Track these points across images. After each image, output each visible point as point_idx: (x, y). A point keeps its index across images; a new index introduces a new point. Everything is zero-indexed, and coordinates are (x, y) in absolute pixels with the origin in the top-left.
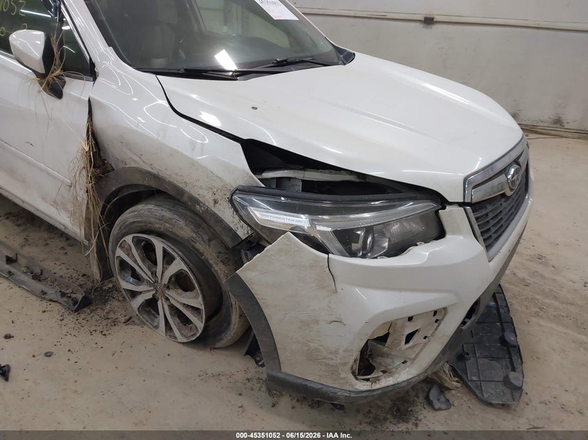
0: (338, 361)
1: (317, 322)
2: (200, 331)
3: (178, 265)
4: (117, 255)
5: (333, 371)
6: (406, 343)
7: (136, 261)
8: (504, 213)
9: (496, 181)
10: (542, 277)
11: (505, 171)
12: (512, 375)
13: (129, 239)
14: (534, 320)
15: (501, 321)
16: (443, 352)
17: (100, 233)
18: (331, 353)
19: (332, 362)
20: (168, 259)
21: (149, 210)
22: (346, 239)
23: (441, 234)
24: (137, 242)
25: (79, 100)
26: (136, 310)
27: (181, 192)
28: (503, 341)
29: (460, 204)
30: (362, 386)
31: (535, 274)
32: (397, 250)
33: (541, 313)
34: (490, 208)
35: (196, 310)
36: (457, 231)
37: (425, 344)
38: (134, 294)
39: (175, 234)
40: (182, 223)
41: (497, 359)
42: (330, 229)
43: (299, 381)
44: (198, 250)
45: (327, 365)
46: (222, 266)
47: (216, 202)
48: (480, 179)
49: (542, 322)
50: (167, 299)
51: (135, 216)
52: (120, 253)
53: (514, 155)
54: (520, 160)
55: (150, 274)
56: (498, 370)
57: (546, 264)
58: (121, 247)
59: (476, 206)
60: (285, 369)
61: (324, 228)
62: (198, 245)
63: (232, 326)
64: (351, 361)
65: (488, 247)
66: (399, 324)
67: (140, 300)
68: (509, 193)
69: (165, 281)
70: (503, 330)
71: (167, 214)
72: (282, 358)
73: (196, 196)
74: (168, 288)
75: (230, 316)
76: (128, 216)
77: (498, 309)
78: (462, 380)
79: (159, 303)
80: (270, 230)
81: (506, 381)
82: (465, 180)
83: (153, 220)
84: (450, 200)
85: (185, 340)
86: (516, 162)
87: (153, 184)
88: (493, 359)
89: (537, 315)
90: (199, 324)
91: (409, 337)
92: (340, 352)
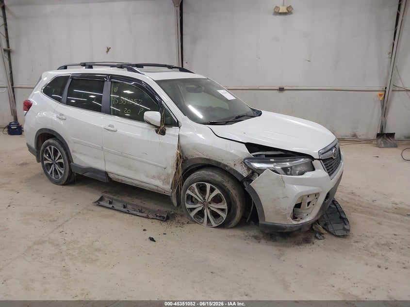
0: (286, 213)
1: (279, 199)
2: (224, 219)
3: (217, 192)
4: (187, 193)
5: (285, 217)
6: (308, 206)
7: (196, 194)
8: (333, 164)
9: (329, 152)
10: (355, 200)
11: (331, 149)
12: (345, 226)
13: (194, 185)
14: (352, 213)
15: (339, 212)
16: (320, 211)
17: (178, 186)
18: (284, 210)
19: (284, 214)
20: (212, 190)
21: (203, 173)
22: (285, 170)
23: (314, 169)
24: (198, 186)
25: (174, 135)
26: (193, 217)
27: (219, 163)
28: (341, 218)
29: (318, 159)
30: (295, 223)
31: (351, 199)
32: (302, 173)
33: (355, 211)
34: (328, 162)
35: (223, 210)
36: (318, 169)
37: (314, 207)
38: (192, 209)
39: (215, 180)
40: (217, 176)
41: (339, 223)
42: (280, 168)
43: (272, 224)
44: (224, 185)
45: (283, 215)
46: (234, 191)
47: (235, 165)
48: (323, 151)
49: (356, 214)
50: (209, 208)
51: (198, 176)
52: (188, 192)
53: (334, 144)
54: (336, 146)
55: (202, 198)
56: (340, 226)
57: (355, 195)
58: (189, 189)
59: (324, 160)
60: (267, 220)
61: (278, 168)
62: (224, 183)
63: (237, 216)
64: (290, 214)
65: (330, 175)
66: (305, 198)
67: (195, 211)
68: (334, 158)
69: (209, 200)
70: (340, 214)
71: (211, 173)
72: (266, 216)
73: (226, 164)
74: (210, 203)
75: (236, 212)
76: (194, 176)
77: (337, 208)
78: (327, 230)
79: (205, 211)
80: (260, 170)
81: (344, 229)
82: (319, 152)
83: (205, 176)
84: (315, 158)
85: (217, 225)
86: (335, 146)
87: (207, 163)
88: (337, 223)
89: (353, 212)
90: (224, 215)
91: (309, 203)
92: (287, 209)
